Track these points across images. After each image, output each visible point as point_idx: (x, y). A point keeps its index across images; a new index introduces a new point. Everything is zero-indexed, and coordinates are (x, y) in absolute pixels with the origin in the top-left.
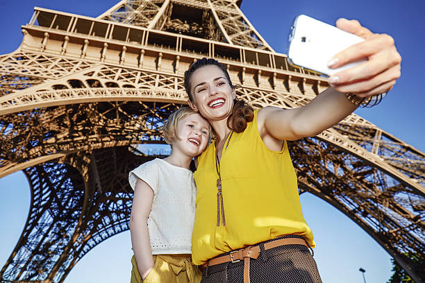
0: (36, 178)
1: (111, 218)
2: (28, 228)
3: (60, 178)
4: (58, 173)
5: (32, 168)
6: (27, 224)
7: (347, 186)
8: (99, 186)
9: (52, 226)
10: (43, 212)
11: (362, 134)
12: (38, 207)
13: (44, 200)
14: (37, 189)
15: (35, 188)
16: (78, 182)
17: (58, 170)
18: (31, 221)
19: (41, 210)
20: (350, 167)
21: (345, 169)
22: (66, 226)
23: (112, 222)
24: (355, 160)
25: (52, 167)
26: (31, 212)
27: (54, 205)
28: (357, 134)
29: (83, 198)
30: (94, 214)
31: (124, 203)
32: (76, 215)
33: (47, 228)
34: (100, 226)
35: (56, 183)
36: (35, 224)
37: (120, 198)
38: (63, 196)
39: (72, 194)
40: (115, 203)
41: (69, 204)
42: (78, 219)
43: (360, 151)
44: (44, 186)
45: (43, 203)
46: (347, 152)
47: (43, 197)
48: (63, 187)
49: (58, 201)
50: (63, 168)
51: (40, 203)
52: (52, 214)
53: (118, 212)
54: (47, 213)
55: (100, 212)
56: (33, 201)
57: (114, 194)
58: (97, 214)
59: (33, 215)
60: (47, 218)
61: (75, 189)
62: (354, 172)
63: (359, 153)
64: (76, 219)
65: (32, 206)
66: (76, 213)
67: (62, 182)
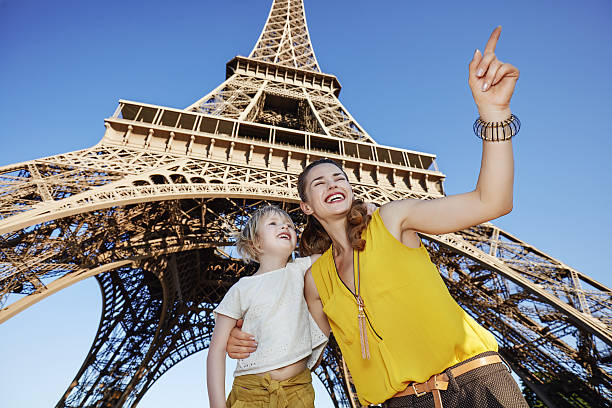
0: (109, 285)
1: (192, 332)
2: (98, 343)
3: (136, 286)
4: (134, 279)
5: (105, 273)
6: (97, 339)
7: (464, 293)
8: (179, 294)
9: (124, 341)
10: (115, 324)
11: (478, 233)
12: (109, 319)
13: (117, 311)
14: (110, 297)
15: (107, 296)
16: (156, 291)
17: (134, 275)
18: (101, 335)
19: (112, 322)
20: (466, 272)
21: (461, 274)
22: (140, 342)
23: (193, 337)
24: (472, 263)
25: (128, 272)
26: (101, 325)
27: (128, 317)
28: (472, 233)
29: (161, 308)
30: (173, 328)
31: (208, 315)
32: (152, 329)
33: (119, 344)
34: (179, 342)
35: (131, 291)
36: (105, 339)
37: (202, 309)
38: (138, 306)
39: (148, 304)
40: (197, 314)
41: (145, 316)
42: (154, 333)
43: (476, 253)
44: (118, 294)
45: (116, 314)
46: (462, 254)
47: (116, 308)
48: (139, 295)
49: (133, 312)
50: (140, 274)
51: (112, 314)
52: (125, 327)
53: (200, 326)
54: (119, 326)
55: (180, 325)
56: (104, 312)
57: (196, 304)
58: (176, 327)
59: (104, 328)
60: (120, 332)
61: (152, 299)
62: (470, 277)
63: (475, 255)
64: (152, 333)
65: (103, 318)
66: (152, 326)
67: (138, 290)
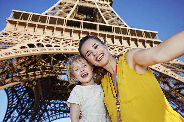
0: (10, 93)
1: (48, 113)
2: (6, 119)
3: (22, 93)
4: (22, 90)
5: (9, 88)
6: (5, 117)
7: (171, 95)
8: (42, 97)
9: (17, 118)
10: (13, 110)
11: (178, 68)
12: (11, 108)
13: (14, 104)
14: (11, 98)
15: (10, 98)
16: (31, 95)
17: (21, 88)
18: (7, 115)
19: (12, 109)
20: (172, 85)
21: (170, 86)
22: (25, 118)
23: (48, 115)
24: (175, 82)
25: (19, 87)
26: (7, 111)
27: (19, 107)
28: (175, 68)
29: (34, 103)
30: (39, 111)
31: (55, 106)
32: (30, 112)
33: (15, 119)
34: (42, 117)
35: (20, 95)
36: (9, 117)
37: (52, 103)
38: (24, 102)
39: (28, 101)
40: (50, 105)
41: (27, 106)
43: (177, 77)
44: (14, 97)
45: (14, 106)
46: (170, 77)
47: (14, 103)
48: (24, 97)
49: (21, 105)
50: (24, 88)
51: (12, 106)
52: (18, 111)
53: (51, 110)
54: (15, 111)
55: (42, 110)
56: (8, 105)
57: (49, 100)
58: (41, 111)
59: (8, 112)
60: (16, 114)
61: (30, 99)
62: (175, 88)
63: (177, 78)
64: (30, 114)
65: (8, 108)
67: (23, 95)
